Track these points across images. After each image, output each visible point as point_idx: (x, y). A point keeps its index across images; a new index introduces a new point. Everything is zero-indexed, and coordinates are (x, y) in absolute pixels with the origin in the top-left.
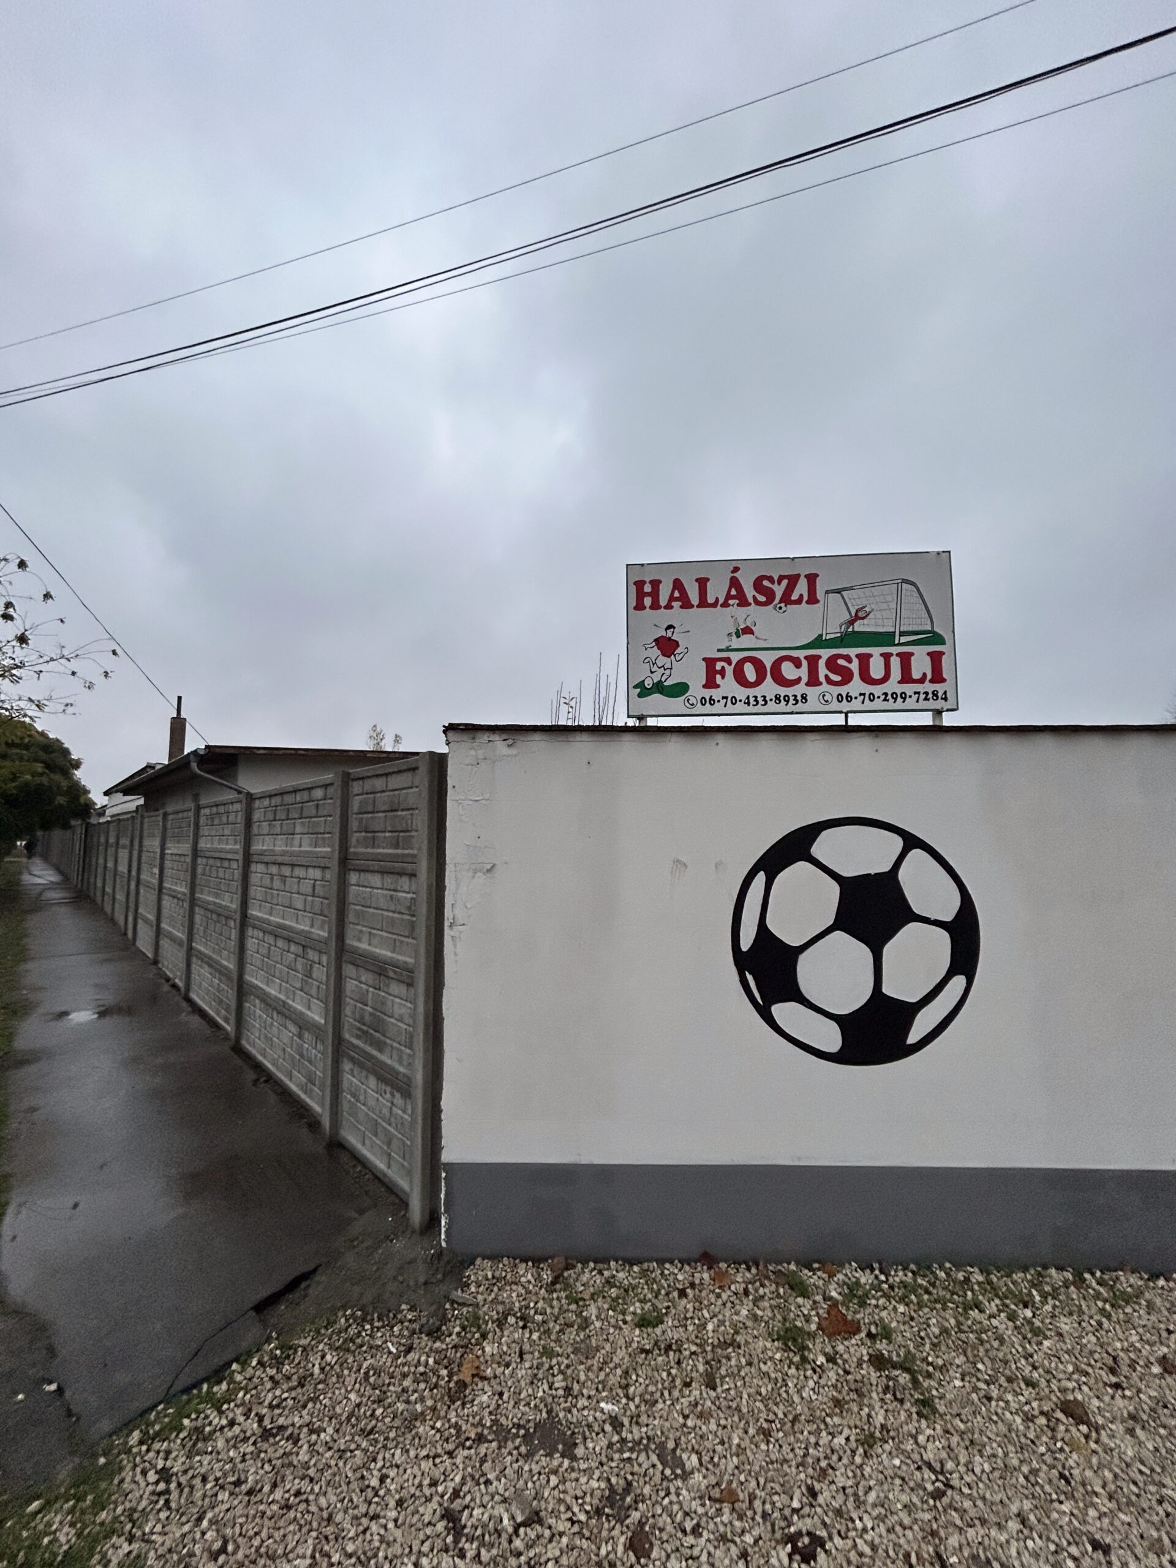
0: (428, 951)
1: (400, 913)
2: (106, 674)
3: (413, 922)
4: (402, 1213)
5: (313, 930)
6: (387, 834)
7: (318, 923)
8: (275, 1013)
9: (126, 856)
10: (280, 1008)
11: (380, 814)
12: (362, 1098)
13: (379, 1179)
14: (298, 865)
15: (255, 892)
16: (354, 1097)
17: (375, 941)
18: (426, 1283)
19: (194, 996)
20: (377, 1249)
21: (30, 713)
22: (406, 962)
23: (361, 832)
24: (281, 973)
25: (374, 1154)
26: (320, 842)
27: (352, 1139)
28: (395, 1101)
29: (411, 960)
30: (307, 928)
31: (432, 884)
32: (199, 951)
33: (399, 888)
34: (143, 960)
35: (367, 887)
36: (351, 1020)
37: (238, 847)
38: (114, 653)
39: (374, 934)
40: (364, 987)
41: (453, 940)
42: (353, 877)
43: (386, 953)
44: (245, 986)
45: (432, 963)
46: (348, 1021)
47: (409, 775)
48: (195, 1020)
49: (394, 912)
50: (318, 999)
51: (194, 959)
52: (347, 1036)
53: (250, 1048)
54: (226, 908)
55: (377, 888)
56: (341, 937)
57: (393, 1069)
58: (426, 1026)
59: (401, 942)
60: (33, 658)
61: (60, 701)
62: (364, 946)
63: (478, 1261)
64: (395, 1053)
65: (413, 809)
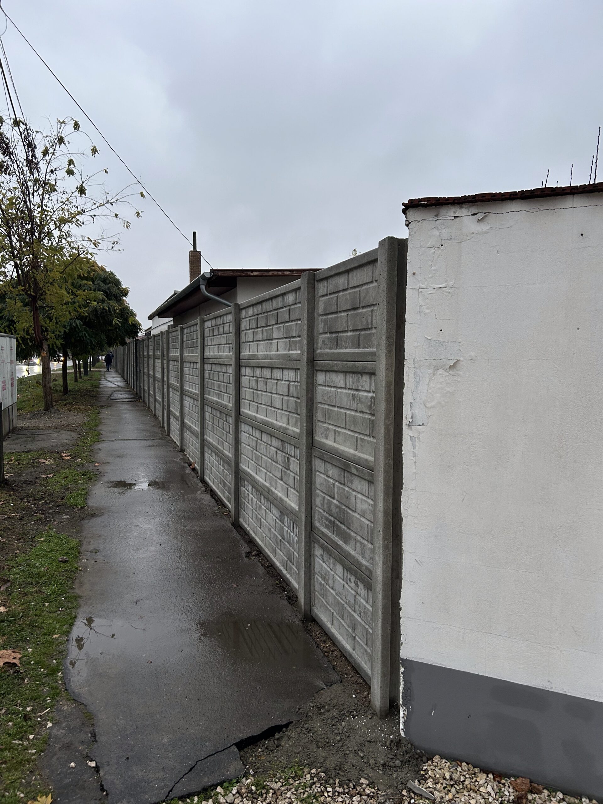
0: (386, 450)
1: (361, 412)
2: (138, 214)
3: (373, 421)
4: (365, 694)
5: (289, 427)
6: (350, 334)
7: (292, 421)
8: (262, 497)
9: (160, 365)
10: (266, 494)
11: (343, 314)
12: (330, 582)
13: (346, 659)
14: (277, 368)
15: (246, 393)
16: (324, 581)
17: (339, 439)
18: (384, 765)
19: (207, 479)
20: (340, 721)
21: (90, 251)
22: (366, 460)
23: (326, 333)
24: (266, 464)
25: (341, 634)
26: (293, 346)
27: (324, 618)
28: (359, 590)
29: (371, 459)
30: (284, 425)
31: (391, 382)
32: (209, 443)
33: (360, 388)
34: (174, 448)
35: (331, 387)
36: (321, 510)
37: (231, 354)
38: (142, 195)
39: (339, 432)
40: (331, 480)
41: (411, 440)
42: (321, 378)
43: (348, 450)
44: (241, 473)
45: (391, 462)
46: (319, 511)
47: (369, 269)
48: (207, 497)
49: (356, 411)
50: (294, 489)
51: (206, 449)
52: (317, 524)
53: (246, 526)
54: (225, 407)
55: (341, 388)
56: (310, 433)
57: (358, 561)
58: (386, 523)
59: (362, 440)
60: (89, 205)
61: (109, 239)
62: (329, 442)
63: (437, 759)
64: (358, 545)
65: (373, 305)
